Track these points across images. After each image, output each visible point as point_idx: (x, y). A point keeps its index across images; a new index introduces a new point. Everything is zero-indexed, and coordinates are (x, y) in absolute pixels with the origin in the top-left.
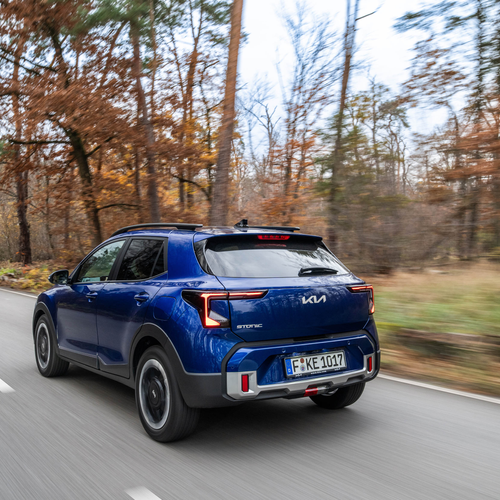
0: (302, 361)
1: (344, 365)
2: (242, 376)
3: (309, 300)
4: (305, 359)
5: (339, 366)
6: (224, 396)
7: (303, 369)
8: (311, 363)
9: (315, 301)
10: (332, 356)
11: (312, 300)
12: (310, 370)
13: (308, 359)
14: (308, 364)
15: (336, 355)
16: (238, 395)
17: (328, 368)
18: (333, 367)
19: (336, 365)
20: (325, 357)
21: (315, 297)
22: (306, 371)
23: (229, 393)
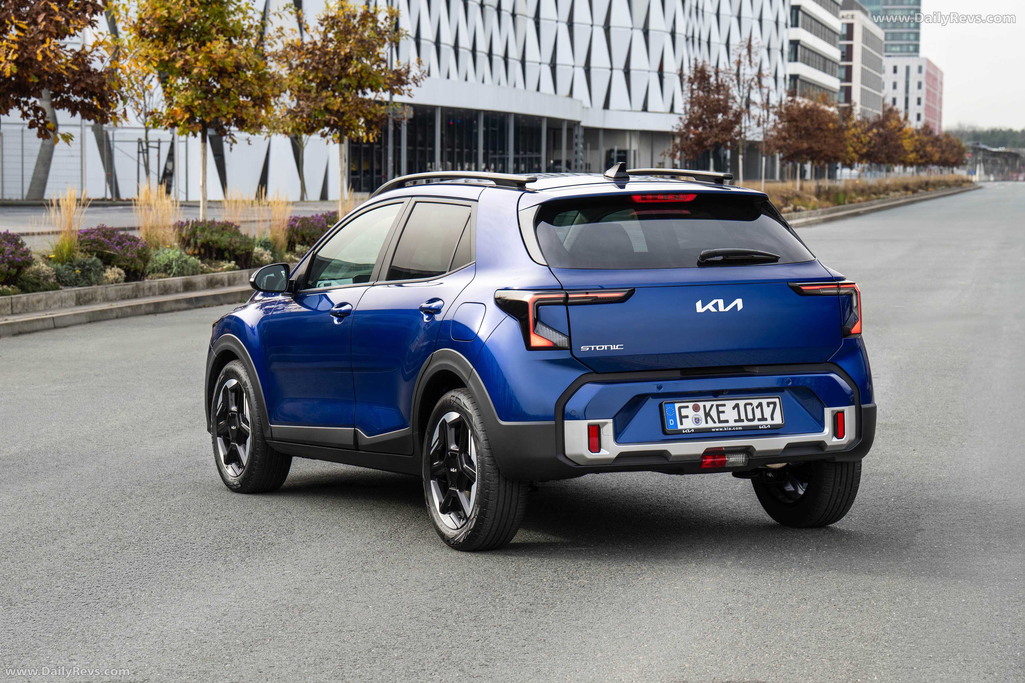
0: (696, 409)
1: (778, 420)
2: (590, 427)
3: (710, 306)
4: (701, 404)
5: (769, 422)
6: (561, 458)
7: (697, 421)
8: (714, 413)
9: (721, 308)
10: (755, 402)
11: (716, 306)
12: (711, 424)
13: (708, 404)
14: (707, 415)
15: (764, 402)
16: (582, 457)
17: (746, 423)
18: (756, 423)
19: (763, 419)
20: (742, 403)
21: (721, 302)
22: (703, 425)
23: (568, 452)
